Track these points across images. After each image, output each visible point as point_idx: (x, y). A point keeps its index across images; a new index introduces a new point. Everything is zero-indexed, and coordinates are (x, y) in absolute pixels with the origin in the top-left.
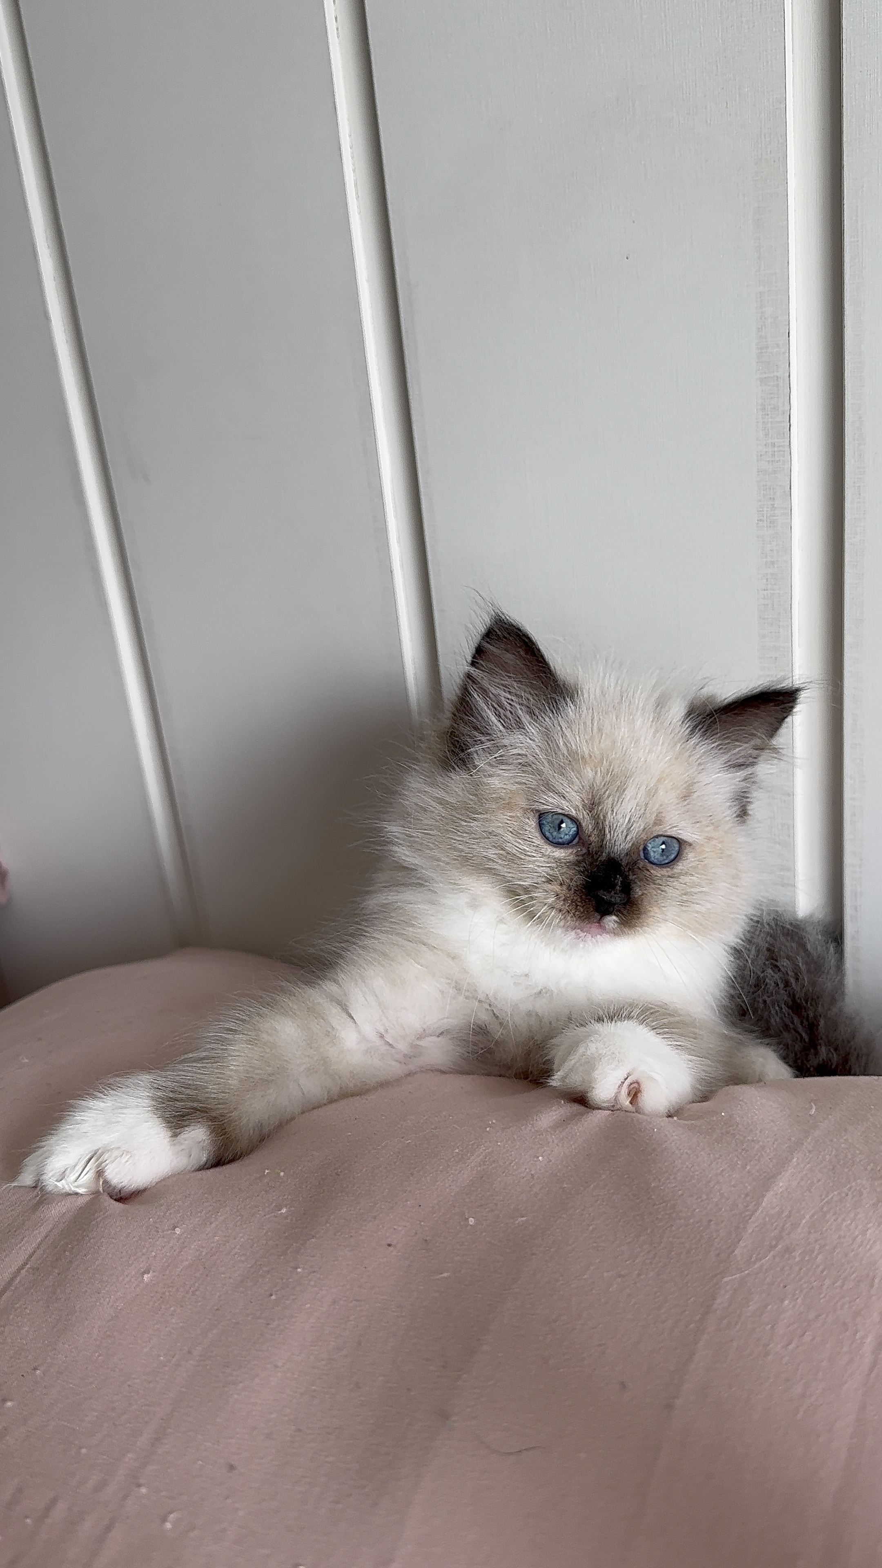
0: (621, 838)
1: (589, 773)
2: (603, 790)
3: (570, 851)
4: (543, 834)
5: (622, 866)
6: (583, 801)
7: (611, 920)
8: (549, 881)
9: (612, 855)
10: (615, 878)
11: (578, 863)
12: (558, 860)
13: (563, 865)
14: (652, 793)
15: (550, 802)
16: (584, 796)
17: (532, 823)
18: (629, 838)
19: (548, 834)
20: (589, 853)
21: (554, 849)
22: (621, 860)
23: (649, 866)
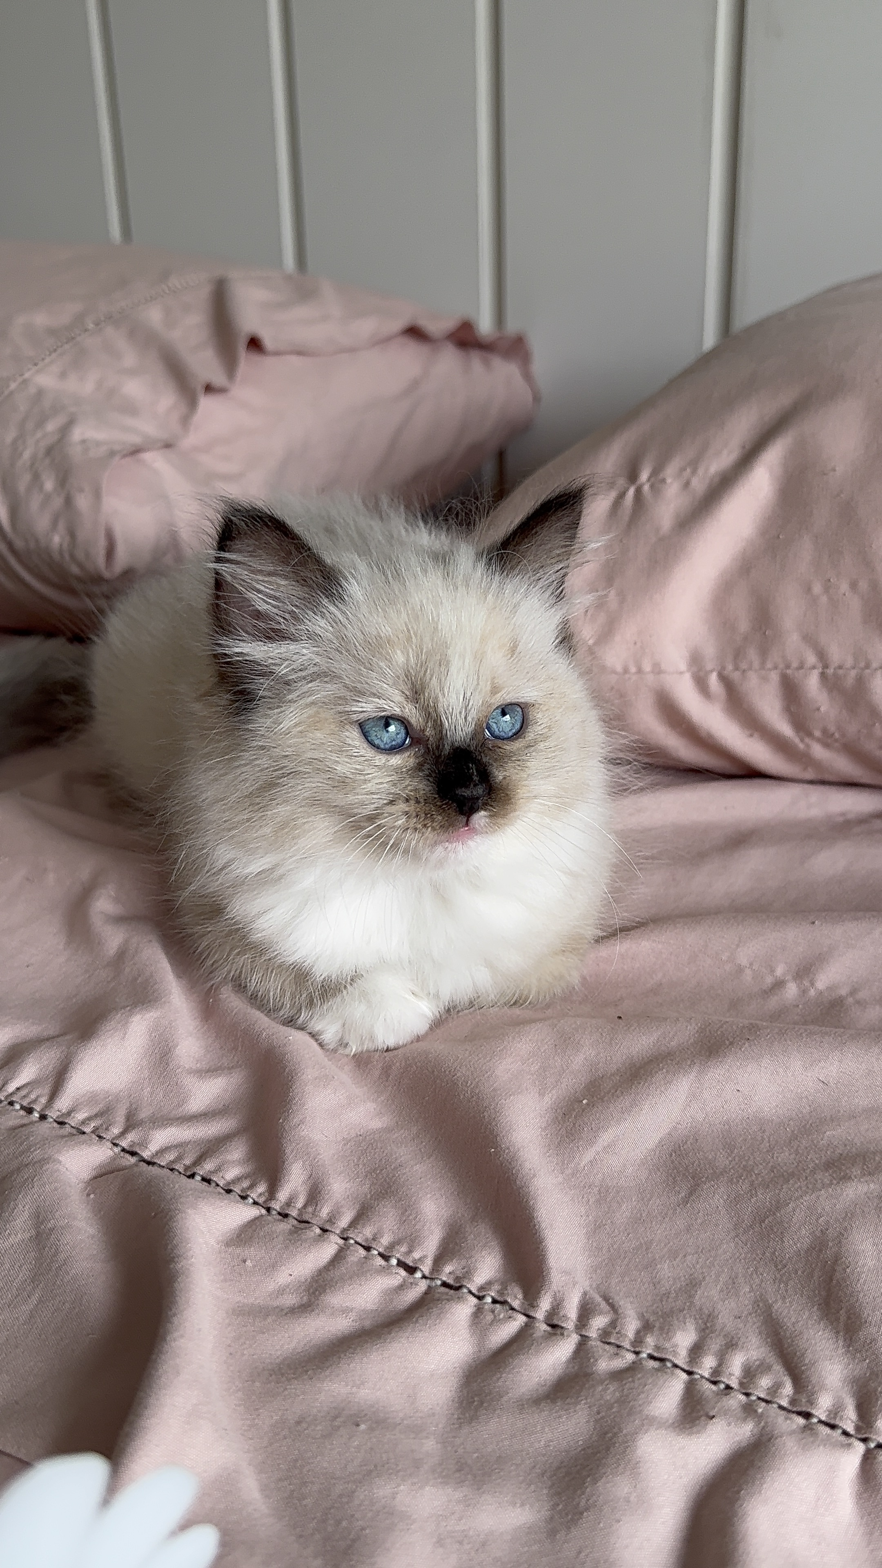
0: (461, 721)
1: (400, 658)
2: (422, 672)
3: (407, 754)
4: (372, 744)
5: (472, 752)
6: (403, 693)
7: (480, 818)
8: (391, 802)
9: (456, 744)
10: (469, 769)
11: (419, 767)
12: (397, 770)
13: (404, 776)
14: (479, 658)
15: (368, 708)
16: (403, 687)
17: (353, 736)
18: (469, 719)
19: (377, 742)
20: (428, 751)
21: (389, 757)
22: (469, 746)
23: (499, 743)
